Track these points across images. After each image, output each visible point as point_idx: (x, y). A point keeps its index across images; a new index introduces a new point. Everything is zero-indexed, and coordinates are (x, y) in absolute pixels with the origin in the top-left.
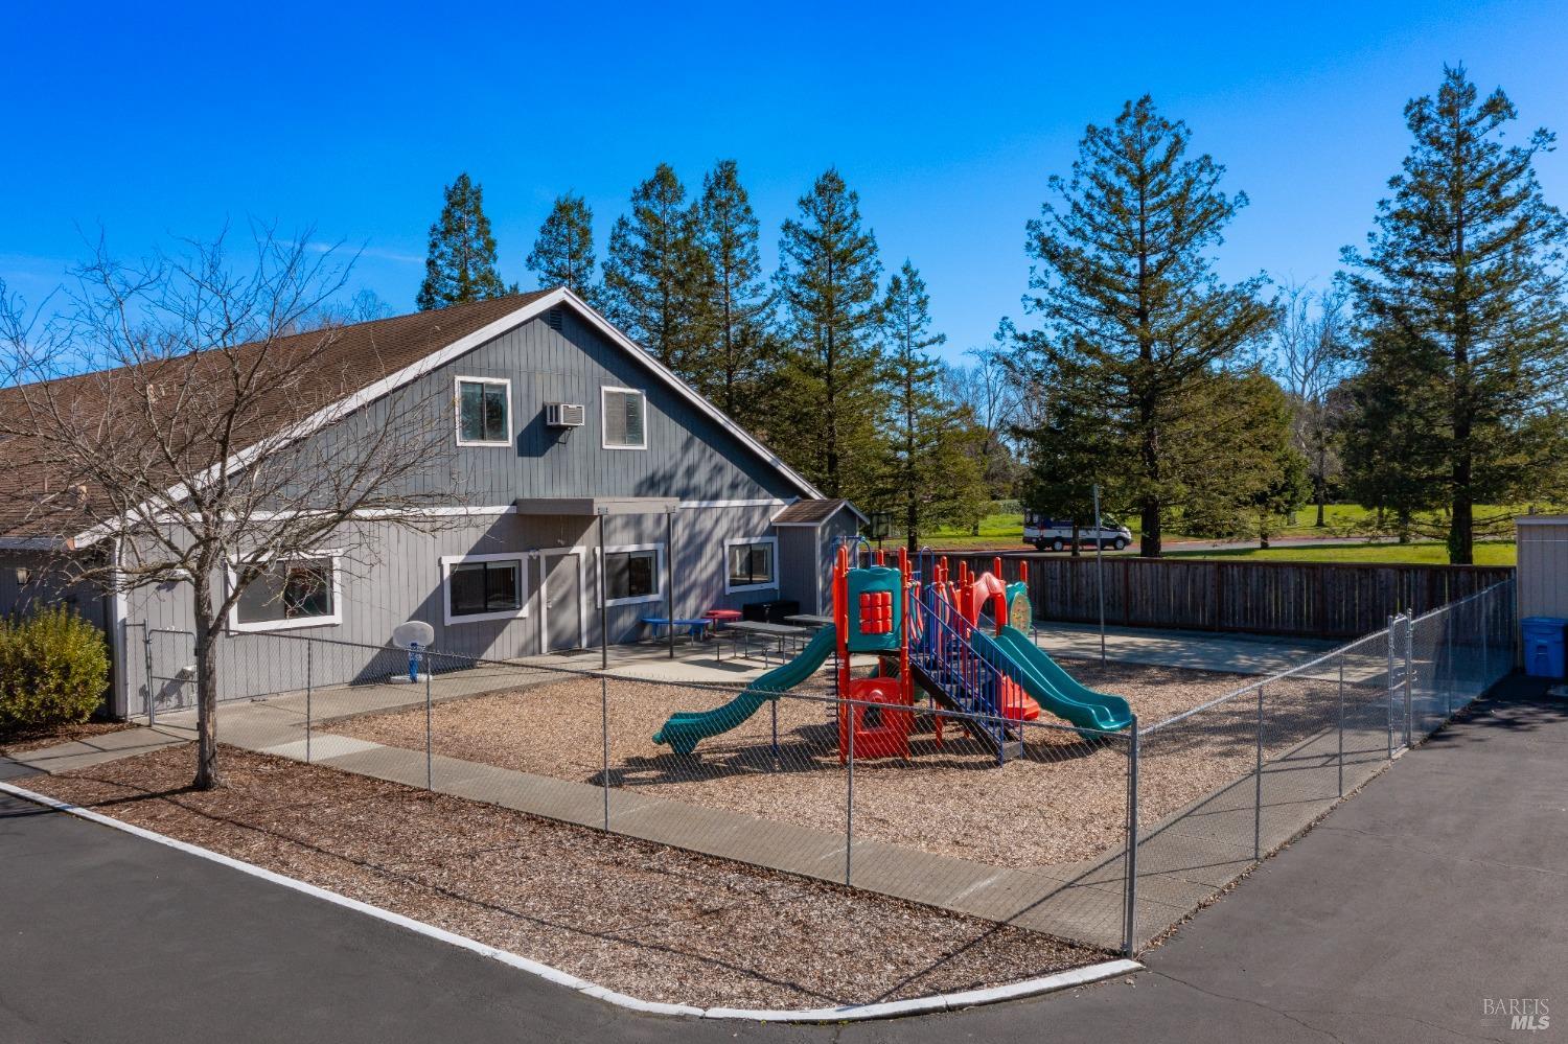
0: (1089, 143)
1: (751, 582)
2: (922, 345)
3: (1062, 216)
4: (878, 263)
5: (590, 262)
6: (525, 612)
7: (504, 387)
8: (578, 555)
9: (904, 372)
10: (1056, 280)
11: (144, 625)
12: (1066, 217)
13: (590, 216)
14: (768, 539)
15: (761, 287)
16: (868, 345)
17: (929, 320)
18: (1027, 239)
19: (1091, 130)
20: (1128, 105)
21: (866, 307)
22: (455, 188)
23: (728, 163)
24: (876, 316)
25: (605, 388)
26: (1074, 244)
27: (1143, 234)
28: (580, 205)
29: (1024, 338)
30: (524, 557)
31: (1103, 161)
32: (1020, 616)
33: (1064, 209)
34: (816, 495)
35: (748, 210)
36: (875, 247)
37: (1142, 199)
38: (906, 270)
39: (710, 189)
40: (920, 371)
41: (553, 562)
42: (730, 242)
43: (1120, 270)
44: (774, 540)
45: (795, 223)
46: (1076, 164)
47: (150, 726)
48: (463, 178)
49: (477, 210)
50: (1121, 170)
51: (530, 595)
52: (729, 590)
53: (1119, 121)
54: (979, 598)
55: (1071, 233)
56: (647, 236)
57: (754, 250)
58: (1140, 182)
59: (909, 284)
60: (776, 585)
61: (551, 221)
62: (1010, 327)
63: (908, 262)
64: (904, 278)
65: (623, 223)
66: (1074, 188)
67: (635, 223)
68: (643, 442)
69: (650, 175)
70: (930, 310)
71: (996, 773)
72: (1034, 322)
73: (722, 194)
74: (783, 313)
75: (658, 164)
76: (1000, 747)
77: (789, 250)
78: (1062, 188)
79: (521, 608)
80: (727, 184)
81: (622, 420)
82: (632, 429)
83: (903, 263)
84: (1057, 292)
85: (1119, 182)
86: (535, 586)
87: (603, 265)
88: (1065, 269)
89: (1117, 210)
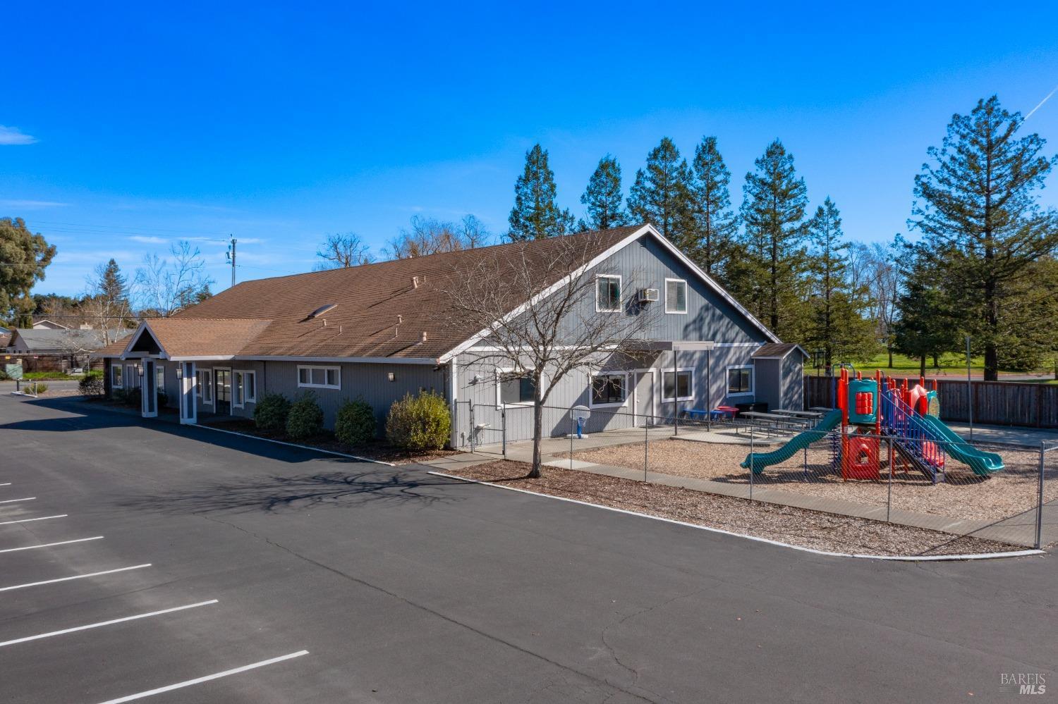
0: (954, 126)
1: (740, 391)
2: (836, 249)
3: (934, 171)
4: (805, 197)
5: (619, 198)
6: (626, 404)
7: (618, 280)
8: (653, 373)
9: (825, 266)
10: (932, 210)
11: (470, 402)
12: (937, 171)
13: (619, 170)
14: (749, 366)
15: (731, 213)
16: (799, 248)
17: (842, 234)
18: (915, 186)
19: (956, 117)
20: (981, 101)
21: (797, 225)
22: (532, 153)
23: (710, 139)
24: (804, 230)
25: (667, 279)
26: (943, 187)
27: (988, 181)
28: (613, 164)
29: (910, 246)
30: (626, 373)
31: (963, 137)
32: (934, 410)
33: (936, 166)
34: (776, 340)
35: (723, 166)
36: (805, 188)
37: (989, 159)
38: (827, 203)
39: (699, 154)
40: (836, 265)
41: (640, 376)
42: (711, 186)
43: (974, 204)
44: (753, 366)
45: (753, 174)
46: (945, 139)
47: (472, 452)
48: (537, 148)
49: (545, 166)
50: (974, 142)
51: (629, 393)
52: (729, 395)
53: (974, 112)
54: (914, 398)
55: (940, 182)
56: (654, 182)
57: (726, 191)
58: (989, 148)
59: (828, 212)
60: (753, 393)
61: (597, 174)
62: (901, 240)
63: (828, 198)
64: (825, 208)
65: (640, 174)
66: (943, 154)
67: (648, 174)
68: (685, 310)
69: (658, 144)
70: (841, 227)
71: (934, 488)
72: (916, 236)
73: (708, 158)
74: (742, 230)
75: (662, 138)
76: (933, 476)
77: (749, 192)
78: (936, 154)
79: (624, 402)
80: (709, 151)
81: (674, 294)
82: (680, 303)
83: (825, 199)
84: (930, 217)
85: (974, 149)
86: (632, 389)
87: (627, 200)
88: (938, 203)
89: (972, 167)
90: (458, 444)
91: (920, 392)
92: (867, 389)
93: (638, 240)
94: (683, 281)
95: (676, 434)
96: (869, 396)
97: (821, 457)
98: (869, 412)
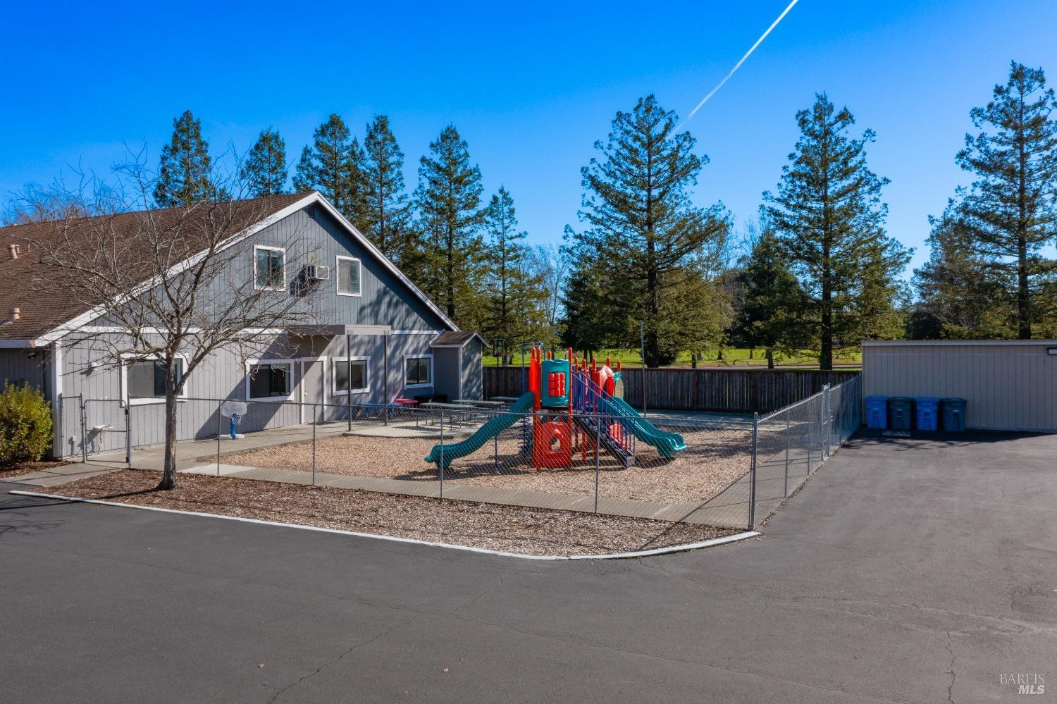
0: (618, 122)
1: (418, 383)
2: (512, 238)
3: (602, 165)
4: (481, 185)
5: (284, 175)
6: (292, 398)
7: (281, 253)
8: (322, 362)
9: (501, 254)
10: (599, 201)
11: (81, 397)
12: (604, 165)
13: (284, 144)
14: (428, 356)
15: (406, 196)
16: (475, 236)
17: (517, 222)
18: (582, 178)
19: (619, 115)
20: (641, 99)
21: (472, 213)
22: (181, 120)
23: (382, 117)
24: (479, 218)
25: (338, 257)
26: (610, 181)
27: (649, 176)
28: (277, 137)
29: (580, 237)
30: (292, 362)
31: (628, 132)
32: (619, 392)
33: (603, 160)
34: (455, 329)
35: (396, 147)
36: (480, 175)
37: (649, 156)
38: (501, 191)
39: (371, 133)
40: (512, 254)
41: (308, 365)
42: (384, 168)
43: (637, 196)
44: (431, 356)
45: (428, 158)
46: (610, 135)
47: (83, 462)
48: (187, 114)
49: (197, 136)
50: (637, 138)
51: (295, 386)
52: (407, 387)
53: (636, 109)
54: (602, 381)
55: (607, 175)
56: (323, 160)
57: (399, 173)
58: (649, 145)
59: (502, 203)
60: (432, 385)
61: (257, 147)
62: (571, 231)
63: (503, 187)
64: (500, 196)
65: (307, 151)
66: (609, 149)
67: (316, 151)
68: (359, 292)
69: (326, 121)
70: (515, 216)
71: (625, 473)
72: (585, 227)
73: (380, 137)
74: (417, 215)
75: (330, 113)
76: (626, 460)
77: (425, 175)
78: (602, 148)
79: (290, 395)
80: (382, 130)
81: (347, 275)
82: (353, 284)
83: (499, 187)
84: (599, 209)
85: (637, 145)
86: (298, 381)
87: (294, 179)
88: (605, 195)
89: (634, 162)
90: (65, 452)
91: (608, 373)
92: (559, 369)
93: (304, 209)
94: (357, 259)
95: (350, 430)
96: (561, 376)
97: (511, 447)
98: (562, 394)
